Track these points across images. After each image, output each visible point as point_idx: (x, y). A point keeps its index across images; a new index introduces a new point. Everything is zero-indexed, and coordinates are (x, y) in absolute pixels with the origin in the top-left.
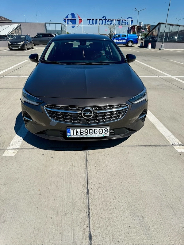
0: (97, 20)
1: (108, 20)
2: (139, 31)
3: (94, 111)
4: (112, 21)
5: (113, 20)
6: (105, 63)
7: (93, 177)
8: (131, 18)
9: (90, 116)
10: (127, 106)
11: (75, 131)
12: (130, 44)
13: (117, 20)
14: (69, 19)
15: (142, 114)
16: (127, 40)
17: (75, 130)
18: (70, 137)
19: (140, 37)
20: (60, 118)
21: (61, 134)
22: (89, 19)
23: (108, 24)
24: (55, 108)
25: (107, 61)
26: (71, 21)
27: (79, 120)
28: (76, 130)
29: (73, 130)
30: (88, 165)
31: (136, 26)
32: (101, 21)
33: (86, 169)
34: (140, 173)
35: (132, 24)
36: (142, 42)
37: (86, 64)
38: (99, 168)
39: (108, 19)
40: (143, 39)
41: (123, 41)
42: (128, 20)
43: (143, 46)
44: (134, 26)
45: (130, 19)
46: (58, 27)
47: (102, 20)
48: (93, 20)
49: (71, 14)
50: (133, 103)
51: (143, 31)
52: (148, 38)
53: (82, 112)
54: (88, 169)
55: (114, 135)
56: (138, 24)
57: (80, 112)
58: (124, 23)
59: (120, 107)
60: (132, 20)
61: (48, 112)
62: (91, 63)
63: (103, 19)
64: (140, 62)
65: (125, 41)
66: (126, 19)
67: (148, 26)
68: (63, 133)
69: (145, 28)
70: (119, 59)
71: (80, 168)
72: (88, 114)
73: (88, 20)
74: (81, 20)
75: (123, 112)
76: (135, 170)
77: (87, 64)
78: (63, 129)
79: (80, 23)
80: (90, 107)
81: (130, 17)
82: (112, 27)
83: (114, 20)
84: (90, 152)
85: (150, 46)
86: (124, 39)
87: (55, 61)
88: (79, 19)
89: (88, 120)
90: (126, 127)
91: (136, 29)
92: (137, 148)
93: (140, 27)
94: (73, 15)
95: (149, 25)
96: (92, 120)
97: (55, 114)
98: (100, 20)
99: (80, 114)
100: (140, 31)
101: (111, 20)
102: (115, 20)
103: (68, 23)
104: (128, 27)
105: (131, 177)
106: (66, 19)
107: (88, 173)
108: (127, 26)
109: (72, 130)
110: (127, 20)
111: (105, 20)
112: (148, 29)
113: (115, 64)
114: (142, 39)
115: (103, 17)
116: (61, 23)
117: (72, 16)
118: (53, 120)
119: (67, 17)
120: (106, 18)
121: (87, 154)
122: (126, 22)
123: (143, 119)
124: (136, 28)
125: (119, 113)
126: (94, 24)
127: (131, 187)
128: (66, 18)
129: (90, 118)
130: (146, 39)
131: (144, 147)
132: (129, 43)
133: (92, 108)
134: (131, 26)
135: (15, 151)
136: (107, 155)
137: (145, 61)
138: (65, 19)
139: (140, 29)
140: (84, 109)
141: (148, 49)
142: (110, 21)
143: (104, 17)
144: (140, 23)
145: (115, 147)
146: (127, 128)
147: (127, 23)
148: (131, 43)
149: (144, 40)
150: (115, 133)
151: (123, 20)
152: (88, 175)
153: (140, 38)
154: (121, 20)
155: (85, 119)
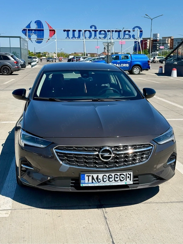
0: (81, 31)
1: (101, 31)
2: (154, 47)
3: (114, 152)
4: (107, 33)
5: (108, 31)
6: (117, 100)
7: (118, 233)
8: (140, 28)
9: (109, 157)
10: (152, 146)
11: (90, 178)
12: (136, 71)
13: (116, 31)
14: (32, 30)
15: (170, 159)
16: (130, 64)
17: (90, 176)
18: (84, 185)
19: (156, 57)
20: (73, 162)
21: (72, 183)
22: (67, 30)
23: (100, 38)
24: (67, 149)
25: (118, 97)
26: (35, 33)
27: (95, 163)
28: (92, 176)
29: (89, 176)
30: (108, 223)
31: (149, 40)
32: (87, 34)
33: (107, 226)
34: (174, 228)
35: (142, 37)
36: (161, 67)
37: (92, 101)
38: (123, 225)
39: (99, 30)
40: (163, 60)
41: (124, 65)
42: (134, 31)
43: (163, 72)
44: (145, 40)
45: (136, 29)
46: (15, 43)
47: (89, 31)
48: (74, 31)
49: (35, 22)
50: (158, 143)
51: (162, 47)
52: (171, 60)
53: (99, 153)
54: (110, 226)
55: (138, 183)
56: (152, 37)
57: (97, 153)
58: (127, 36)
59: (144, 147)
60: (141, 31)
61: (58, 155)
62: (99, 99)
63: (91, 30)
64: (161, 99)
65: (127, 65)
66: (131, 30)
67: (169, 39)
68: (74, 182)
69: (164, 42)
70: (134, 95)
71: (99, 225)
72: (107, 155)
73: (64, 31)
74: (53, 32)
75: (148, 154)
76: (169, 225)
77: (94, 101)
78: (76, 175)
79: (51, 36)
80: (109, 147)
81: (137, 27)
82: (109, 44)
83: (110, 31)
84: (108, 209)
85: (175, 72)
86: (126, 63)
87: (52, 98)
88: (50, 30)
89: (106, 163)
90: (152, 173)
91: (148, 45)
92: (168, 205)
93: (156, 41)
94: (39, 23)
95: (170, 37)
96: (111, 163)
97: (66, 156)
98: (85, 31)
99: (98, 155)
100: (157, 48)
101: (105, 31)
102: (113, 31)
103: (29, 36)
104: (135, 42)
105: (164, 231)
106: (27, 29)
107: (110, 229)
108: (132, 40)
109: (87, 176)
110: (132, 32)
111: (95, 31)
112: (169, 45)
113: (130, 101)
114: (161, 62)
115: (91, 27)
116: (20, 37)
117: (38, 25)
118: (63, 164)
119: (29, 26)
120: (96, 28)
121: (105, 212)
122: (131, 34)
123: (173, 166)
124: (148, 43)
125: (143, 154)
126: (75, 38)
127: (165, 240)
128: (27, 27)
129: (109, 161)
130: (168, 61)
131: (178, 204)
132: (135, 69)
133: (111, 148)
134: (139, 41)
135: (7, 212)
136: (130, 212)
137: (169, 96)
138: (24, 30)
139: (156, 44)
140: (102, 150)
141: (171, 78)
142: (103, 32)
143: (93, 27)
144: (155, 35)
145: (139, 204)
146: (153, 175)
147: (133, 36)
148: (137, 68)
149: (164, 62)
150: (139, 181)
151: (125, 31)
152: (111, 231)
153: (156, 59)
154: (123, 32)
155: (103, 161)
